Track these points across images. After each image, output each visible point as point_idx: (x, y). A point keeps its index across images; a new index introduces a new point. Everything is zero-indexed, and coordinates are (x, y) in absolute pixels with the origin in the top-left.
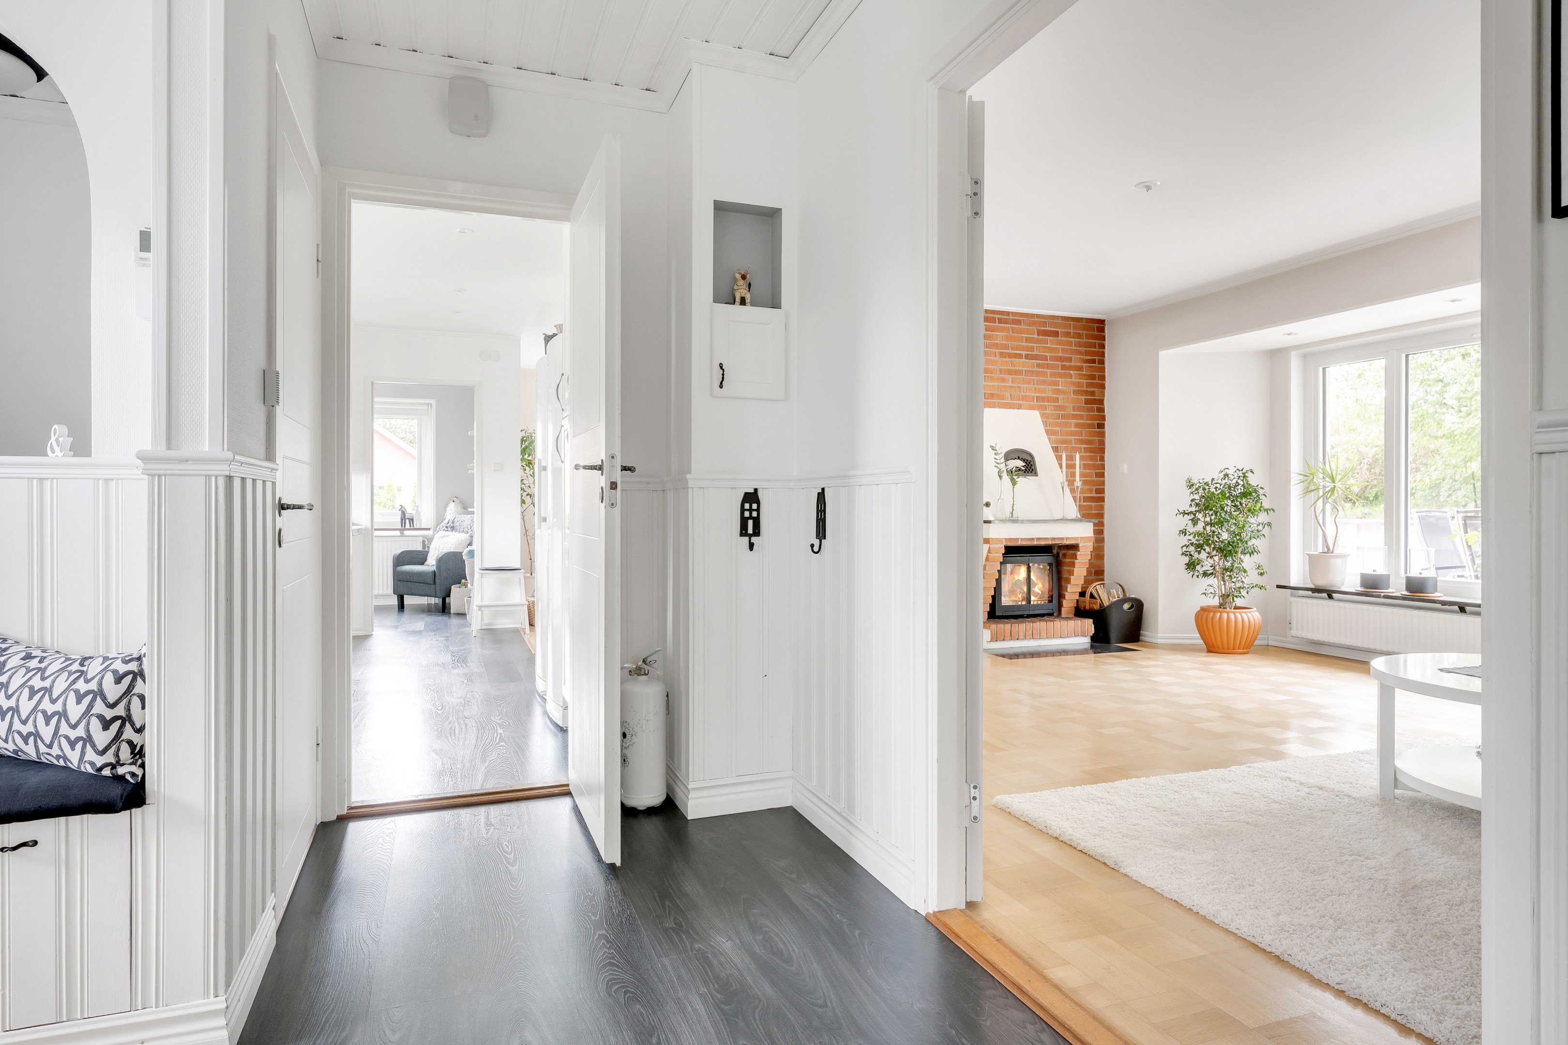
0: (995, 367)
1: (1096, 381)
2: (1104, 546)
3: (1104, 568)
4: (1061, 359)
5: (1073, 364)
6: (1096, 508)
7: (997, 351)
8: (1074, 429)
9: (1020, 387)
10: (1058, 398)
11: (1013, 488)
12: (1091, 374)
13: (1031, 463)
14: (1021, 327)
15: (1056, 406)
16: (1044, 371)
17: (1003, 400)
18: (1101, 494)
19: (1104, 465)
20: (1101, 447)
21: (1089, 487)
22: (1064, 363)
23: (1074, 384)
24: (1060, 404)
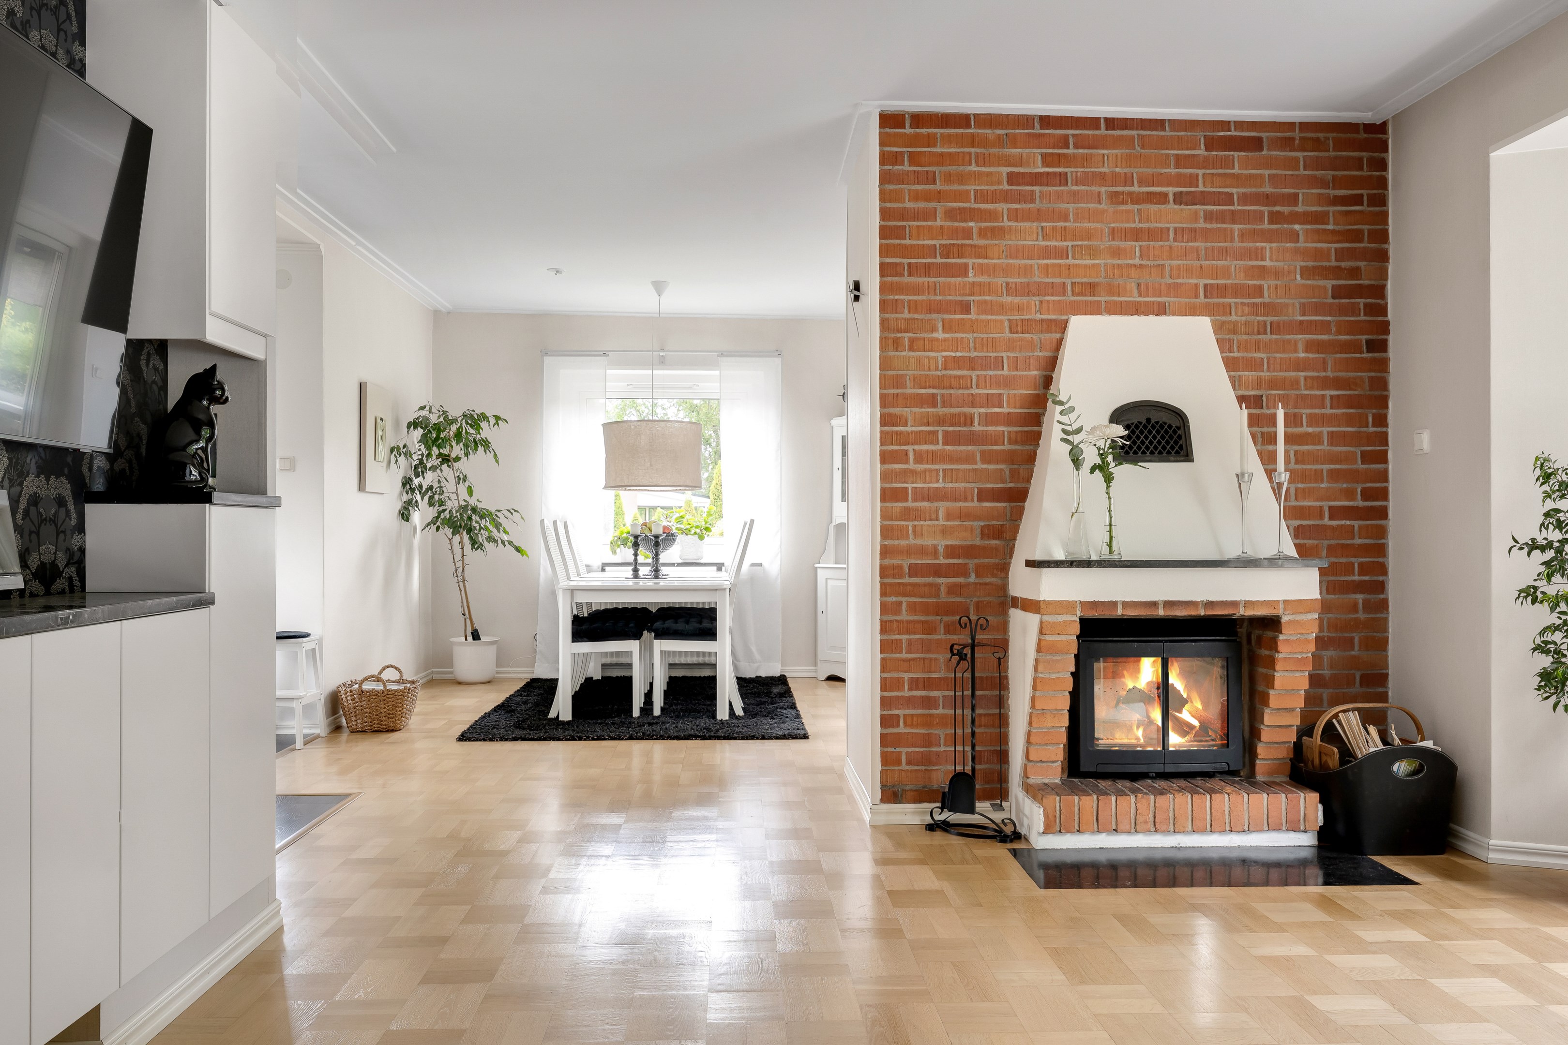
0: (1099, 225)
1: (1362, 245)
2: (1386, 620)
3: (1387, 668)
4: (1268, 199)
5: (1300, 208)
6: (1365, 532)
7: (1103, 189)
8: (1302, 355)
9: (1163, 265)
10: (1261, 288)
11: (1108, 487)
12: (1349, 230)
13: (1179, 432)
14: (1162, 133)
15: (1256, 305)
16: (1225, 229)
17: (1119, 296)
18: (1377, 500)
19: (1386, 434)
20: (1376, 393)
21: (1345, 486)
22: (1277, 208)
23: (1303, 253)
24: (1266, 299)
